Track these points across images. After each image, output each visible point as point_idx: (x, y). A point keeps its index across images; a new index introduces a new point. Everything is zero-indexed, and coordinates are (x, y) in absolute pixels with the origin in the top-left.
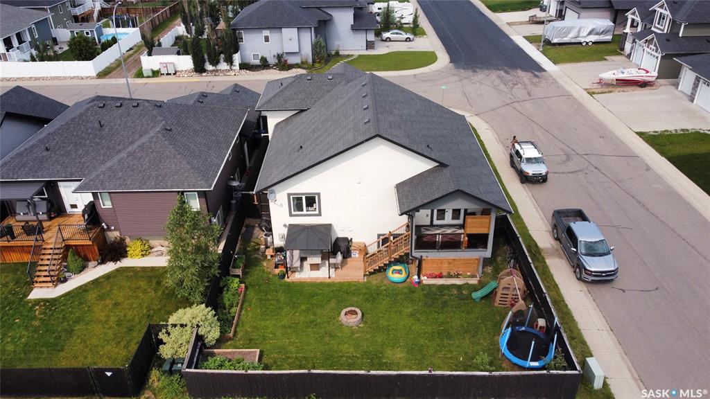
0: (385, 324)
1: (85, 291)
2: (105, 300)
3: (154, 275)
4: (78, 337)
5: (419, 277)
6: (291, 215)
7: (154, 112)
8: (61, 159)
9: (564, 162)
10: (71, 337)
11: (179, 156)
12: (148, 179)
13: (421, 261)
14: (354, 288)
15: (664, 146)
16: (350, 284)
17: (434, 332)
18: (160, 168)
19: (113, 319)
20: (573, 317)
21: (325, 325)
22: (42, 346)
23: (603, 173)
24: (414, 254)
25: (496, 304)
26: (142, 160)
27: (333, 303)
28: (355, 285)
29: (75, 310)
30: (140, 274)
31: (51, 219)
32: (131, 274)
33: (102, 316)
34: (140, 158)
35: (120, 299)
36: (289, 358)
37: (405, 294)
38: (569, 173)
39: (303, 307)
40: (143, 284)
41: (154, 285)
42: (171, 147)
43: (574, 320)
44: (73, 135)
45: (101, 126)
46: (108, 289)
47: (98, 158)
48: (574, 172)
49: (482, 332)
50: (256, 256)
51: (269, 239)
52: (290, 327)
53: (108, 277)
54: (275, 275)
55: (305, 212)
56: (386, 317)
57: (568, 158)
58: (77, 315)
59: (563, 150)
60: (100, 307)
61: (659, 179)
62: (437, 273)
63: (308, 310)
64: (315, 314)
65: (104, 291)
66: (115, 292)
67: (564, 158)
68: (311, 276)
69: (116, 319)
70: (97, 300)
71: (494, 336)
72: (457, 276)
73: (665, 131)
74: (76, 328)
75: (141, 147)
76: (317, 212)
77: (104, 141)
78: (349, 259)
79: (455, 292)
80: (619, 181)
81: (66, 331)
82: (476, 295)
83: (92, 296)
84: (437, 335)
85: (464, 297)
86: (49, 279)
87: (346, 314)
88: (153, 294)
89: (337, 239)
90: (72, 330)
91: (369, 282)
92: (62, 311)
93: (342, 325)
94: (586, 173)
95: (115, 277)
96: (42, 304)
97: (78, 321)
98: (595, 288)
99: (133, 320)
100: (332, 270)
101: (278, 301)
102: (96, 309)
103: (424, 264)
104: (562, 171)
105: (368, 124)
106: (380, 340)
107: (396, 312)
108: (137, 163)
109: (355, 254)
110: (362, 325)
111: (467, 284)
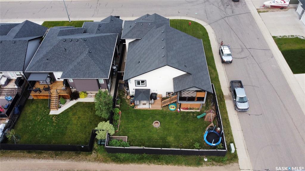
0: (168, 127)
1: (68, 112)
2: (75, 116)
3: (90, 106)
4: (69, 130)
5: (180, 109)
6: (136, 86)
7: (84, 44)
8: (53, 63)
9: (240, 53)
10: (67, 130)
11: (96, 65)
12: (86, 74)
13: (180, 104)
14: (158, 112)
15: (281, 45)
16: (156, 110)
17: (183, 131)
18: (89, 70)
19: (79, 123)
20: (230, 125)
21: (148, 127)
22: (58, 133)
23: (254, 59)
24: (178, 102)
25: (205, 120)
26: (83, 66)
27: (151, 118)
28: (158, 111)
29: (66, 120)
30: (85, 105)
31: (51, 83)
32: (82, 105)
33: (75, 122)
34: (82, 65)
35: (80, 116)
36: (136, 139)
37: (175, 115)
38: (241, 58)
39: (141, 120)
40: (86, 109)
41: (90, 110)
42: (92, 61)
43: (230, 127)
44: (56, 54)
45: (66, 50)
46: (75, 111)
47: (66, 63)
48: (243, 58)
49: (199, 131)
50: (124, 97)
51: (128, 91)
52: (137, 127)
53: (74, 106)
54: (131, 106)
55: (141, 85)
56: (168, 124)
57: (242, 50)
58: (67, 121)
59: (241, 46)
60: (74, 118)
61: (276, 62)
62: (186, 107)
63: (142, 121)
64: (144, 123)
65: (74, 112)
66: (78, 112)
67: (240, 50)
68: (143, 107)
69: (80, 124)
70: (73, 116)
71: (203, 132)
72: (193, 109)
73: (284, 36)
74: (68, 126)
75: (82, 60)
76: (145, 85)
77: (67, 56)
78: (156, 100)
79: (192, 115)
80: (259, 63)
81: (65, 127)
82: (199, 117)
83: (70, 114)
84: (184, 132)
85: (195, 117)
86: (55, 107)
87: (155, 123)
88: (90, 113)
89: (152, 94)
90: (67, 127)
91: (163, 110)
92: (62, 120)
93: (154, 127)
94: (248, 59)
95: (77, 106)
96: (55, 116)
97: (68, 124)
98: (240, 114)
99: (85, 124)
100: (150, 105)
101: (132, 117)
102: (73, 119)
103: (182, 105)
104: (238, 57)
105: (164, 57)
106: (165, 133)
107: (171, 122)
108: (81, 67)
109: (158, 99)
110: (160, 127)
111: (196, 111)
